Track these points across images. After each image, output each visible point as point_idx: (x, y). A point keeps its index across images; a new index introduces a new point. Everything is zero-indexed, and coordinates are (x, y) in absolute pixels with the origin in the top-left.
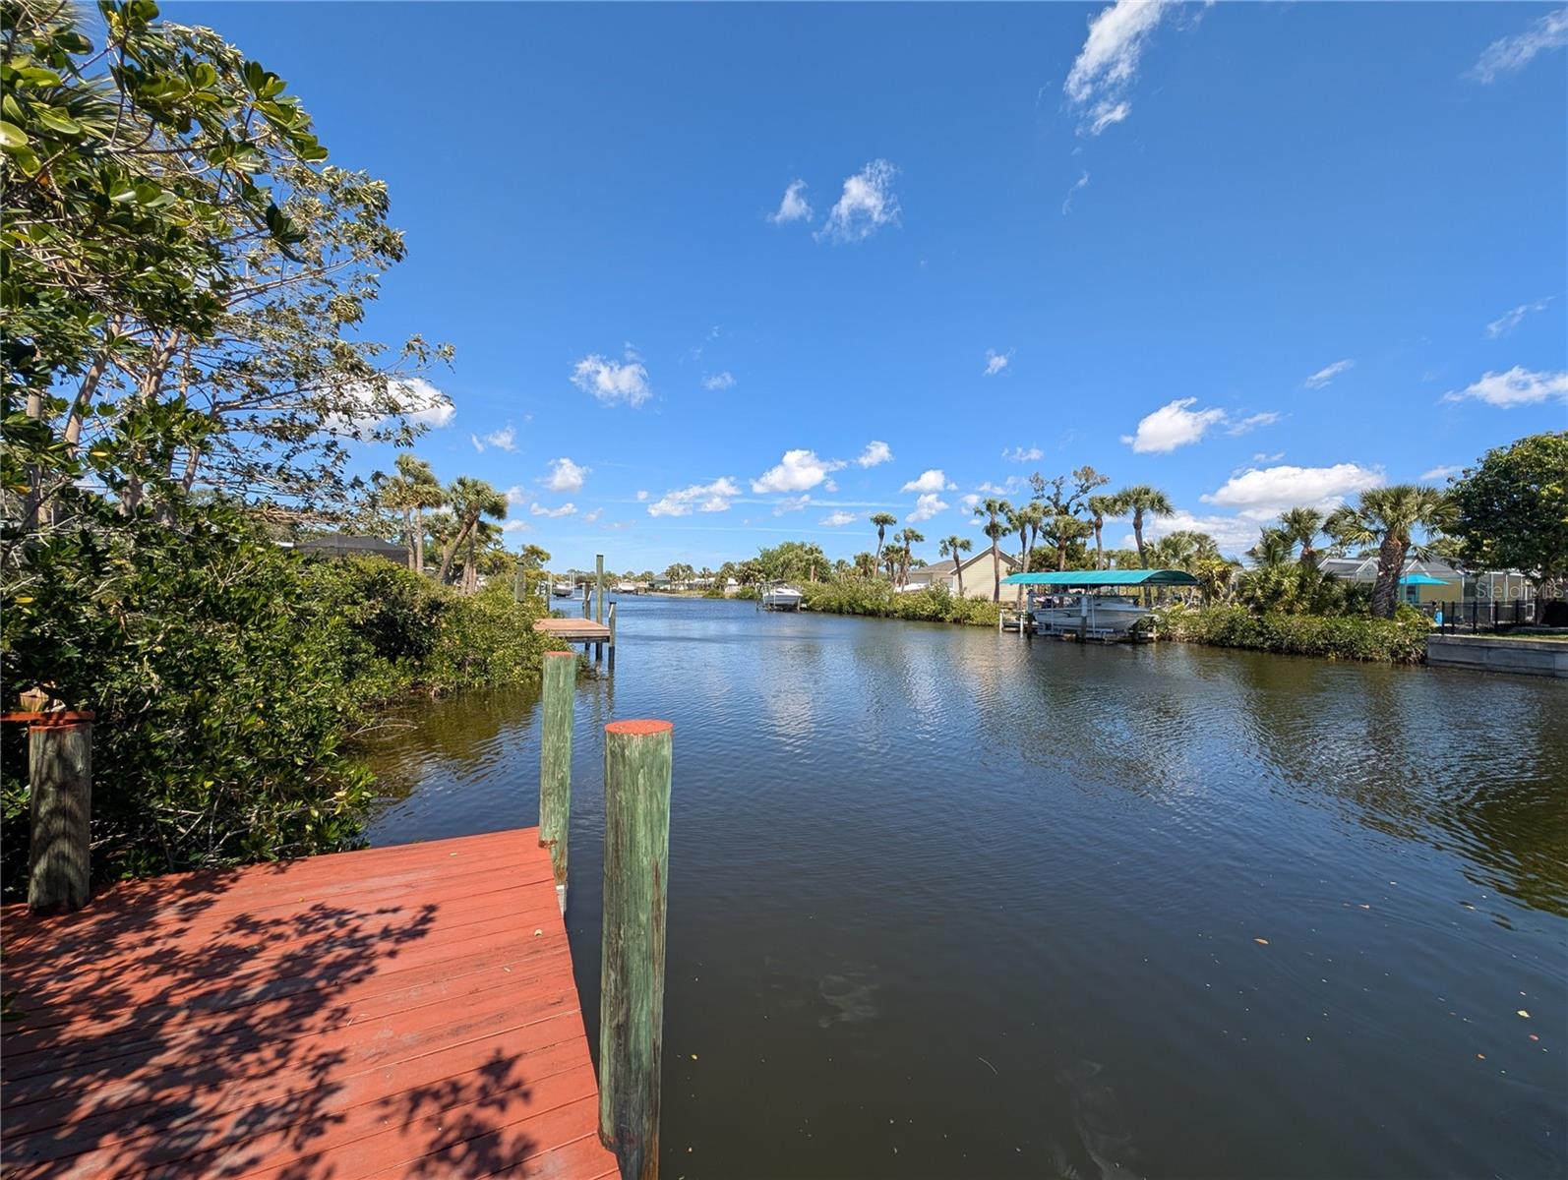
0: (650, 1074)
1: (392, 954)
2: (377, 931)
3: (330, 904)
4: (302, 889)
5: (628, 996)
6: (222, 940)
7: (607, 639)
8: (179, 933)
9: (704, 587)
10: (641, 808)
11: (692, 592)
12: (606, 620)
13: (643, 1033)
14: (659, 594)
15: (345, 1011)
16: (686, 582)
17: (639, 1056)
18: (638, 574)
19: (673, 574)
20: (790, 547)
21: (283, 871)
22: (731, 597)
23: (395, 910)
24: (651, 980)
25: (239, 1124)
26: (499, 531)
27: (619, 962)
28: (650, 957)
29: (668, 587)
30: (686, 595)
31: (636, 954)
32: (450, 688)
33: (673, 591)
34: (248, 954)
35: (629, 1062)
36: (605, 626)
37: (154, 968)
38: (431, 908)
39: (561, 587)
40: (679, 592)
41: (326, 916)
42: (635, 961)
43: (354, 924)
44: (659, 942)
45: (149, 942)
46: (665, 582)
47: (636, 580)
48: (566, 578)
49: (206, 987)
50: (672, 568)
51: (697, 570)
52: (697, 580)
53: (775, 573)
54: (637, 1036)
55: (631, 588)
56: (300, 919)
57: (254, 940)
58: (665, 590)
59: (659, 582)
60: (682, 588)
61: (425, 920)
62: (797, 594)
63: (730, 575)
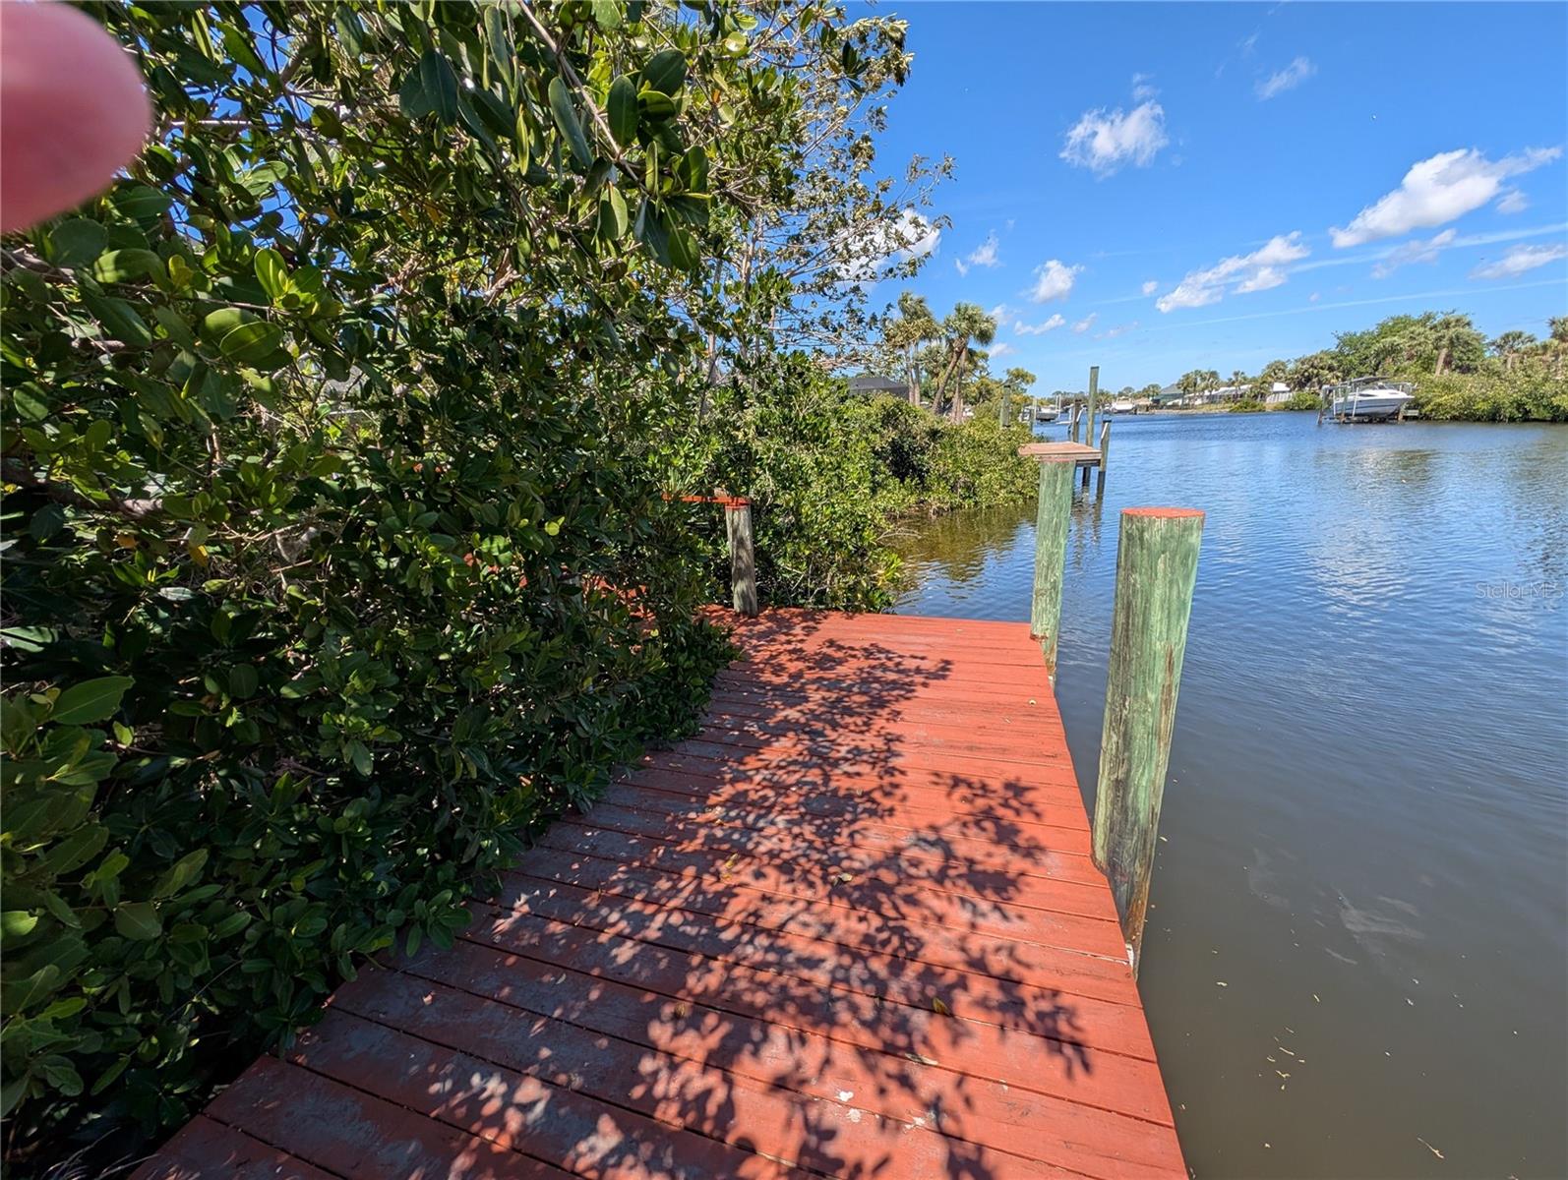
0: (1146, 832)
1: (925, 685)
2: (913, 667)
3: (881, 645)
4: (861, 632)
5: (1130, 759)
6: (825, 650)
7: (1098, 463)
8: (802, 641)
9: (1235, 398)
10: (1158, 594)
11: (1213, 406)
12: (1097, 443)
13: (1142, 795)
14: (1165, 411)
15: (899, 713)
16: (1207, 393)
17: (1136, 812)
18: (1138, 389)
19: (1188, 385)
20: (1399, 325)
21: (851, 618)
22: (1276, 409)
23: (923, 658)
24: (1155, 753)
25: (849, 752)
26: (985, 357)
27: (1122, 728)
28: (1155, 733)
29: (1180, 402)
30: (1204, 410)
31: (1141, 727)
32: (946, 507)
33: (1186, 407)
34: (840, 662)
35: (1126, 812)
36: (1096, 448)
37: (795, 656)
38: (948, 662)
39: (1045, 411)
40: (1193, 407)
41: (880, 652)
42: (1139, 732)
43: (898, 660)
44: (1166, 723)
45: (789, 642)
46: (1176, 396)
47: (1136, 397)
48: (1051, 401)
49: (821, 674)
50: (1187, 377)
51: (1224, 376)
52: (1222, 389)
53: (1362, 369)
54: (1136, 795)
55: (1128, 406)
56: (865, 650)
57: (840, 654)
58: (1174, 406)
59: (1166, 396)
60: (1199, 402)
61: (944, 669)
62: (1402, 395)
63: (1278, 379)
